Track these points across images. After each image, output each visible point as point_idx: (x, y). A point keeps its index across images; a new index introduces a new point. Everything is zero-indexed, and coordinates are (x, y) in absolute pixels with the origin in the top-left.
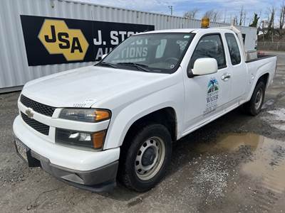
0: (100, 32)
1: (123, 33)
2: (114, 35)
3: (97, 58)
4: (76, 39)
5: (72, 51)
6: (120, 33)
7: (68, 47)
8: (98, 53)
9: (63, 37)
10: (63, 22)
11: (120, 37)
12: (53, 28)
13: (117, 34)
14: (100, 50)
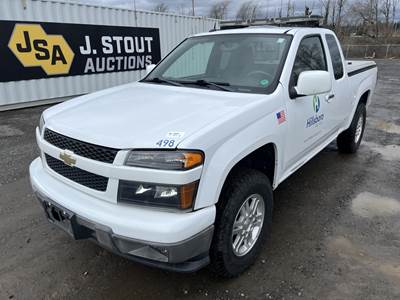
0: (87, 38)
1: (118, 39)
2: (107, 41)
3: (86, 71)
4: (56, 48)
5: (53, 63)
6: (115, 38)
7: (47, 57)
8: (88, 64)
9: (41, 45)
10: (39, 26)
11: (114, 43)
12: (26, 34)
13: (110, 41)
14: (90, 60)
